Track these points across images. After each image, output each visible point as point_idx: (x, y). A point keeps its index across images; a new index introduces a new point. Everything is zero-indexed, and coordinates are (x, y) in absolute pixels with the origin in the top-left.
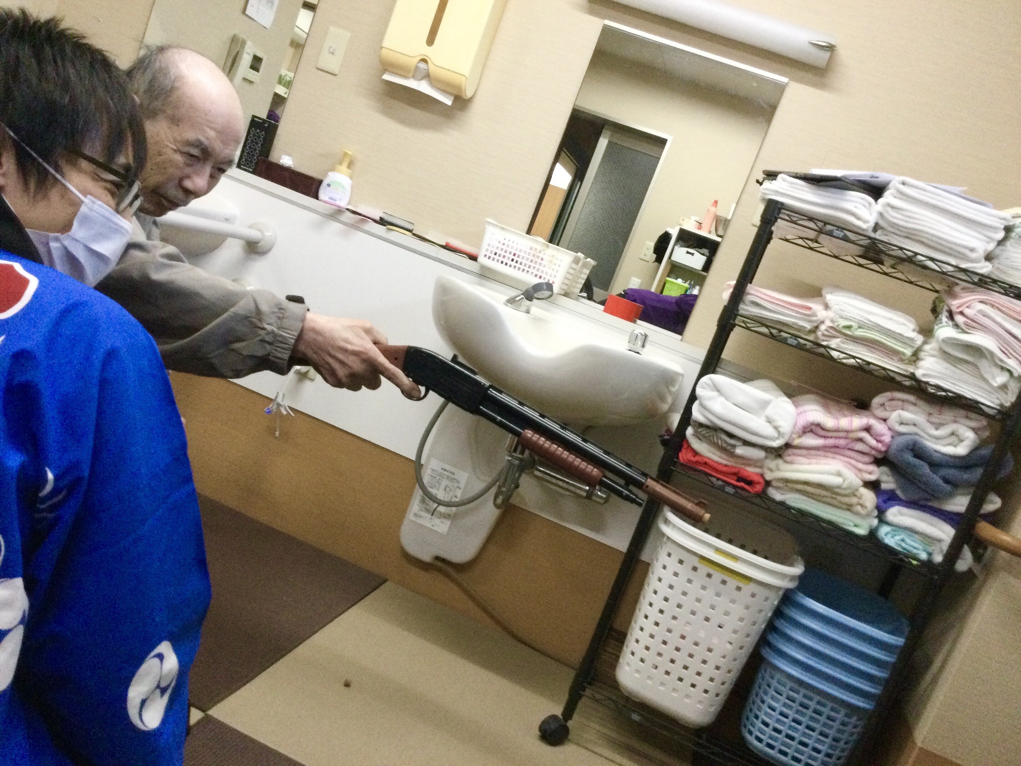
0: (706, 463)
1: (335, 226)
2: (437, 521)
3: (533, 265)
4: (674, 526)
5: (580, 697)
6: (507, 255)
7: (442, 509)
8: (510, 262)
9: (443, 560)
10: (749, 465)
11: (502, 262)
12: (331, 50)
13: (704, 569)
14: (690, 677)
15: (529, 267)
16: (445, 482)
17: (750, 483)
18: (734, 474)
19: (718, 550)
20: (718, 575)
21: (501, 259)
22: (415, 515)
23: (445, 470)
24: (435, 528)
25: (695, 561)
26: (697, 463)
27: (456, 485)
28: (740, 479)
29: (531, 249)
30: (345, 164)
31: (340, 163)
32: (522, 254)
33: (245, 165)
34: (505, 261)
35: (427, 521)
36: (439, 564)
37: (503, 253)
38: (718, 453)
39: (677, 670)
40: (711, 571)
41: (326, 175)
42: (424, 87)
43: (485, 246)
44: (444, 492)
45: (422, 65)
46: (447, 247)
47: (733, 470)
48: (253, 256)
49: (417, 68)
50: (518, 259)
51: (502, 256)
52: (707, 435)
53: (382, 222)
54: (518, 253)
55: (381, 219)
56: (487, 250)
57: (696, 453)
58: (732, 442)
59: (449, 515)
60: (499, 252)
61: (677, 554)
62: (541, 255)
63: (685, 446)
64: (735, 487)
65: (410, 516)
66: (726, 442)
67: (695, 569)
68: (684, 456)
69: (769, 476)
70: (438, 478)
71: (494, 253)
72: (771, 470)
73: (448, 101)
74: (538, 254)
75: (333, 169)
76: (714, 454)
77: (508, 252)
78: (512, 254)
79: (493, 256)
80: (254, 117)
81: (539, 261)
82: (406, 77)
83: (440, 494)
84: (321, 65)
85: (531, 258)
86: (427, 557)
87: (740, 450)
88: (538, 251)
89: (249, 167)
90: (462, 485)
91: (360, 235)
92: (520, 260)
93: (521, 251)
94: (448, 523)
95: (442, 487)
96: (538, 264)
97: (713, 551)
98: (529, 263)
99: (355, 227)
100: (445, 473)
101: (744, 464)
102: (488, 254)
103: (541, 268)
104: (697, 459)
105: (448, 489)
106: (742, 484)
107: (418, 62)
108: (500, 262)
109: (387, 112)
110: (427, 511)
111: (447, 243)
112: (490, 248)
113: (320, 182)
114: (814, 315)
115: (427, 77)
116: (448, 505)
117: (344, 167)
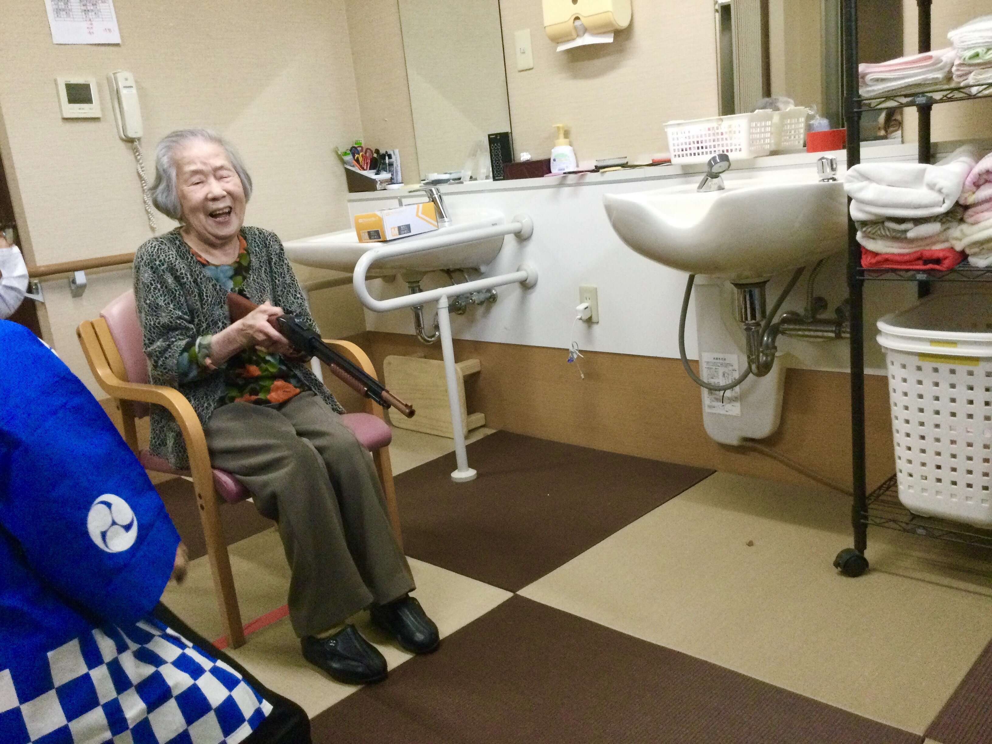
0: (887, 260)
1: (566, 190)
2: (728, 406)
3: (716, 143)
4: (886, 334)
6: (692, 146)
7: (728, 393)
8: (696, 151)
9: (752, 440)
10: (934, 243)
11: (691, 154)
12: (522, 51)
13: (928, 365)
14: (962, 477)
15: (714, 147)
16: (721, 370)
17: (938, 261)
18: (919, 259)
19: (933, 342)
20: (944, 367)
21: (689, 152)
22: (710, 407)
23: (717, 359)
24: (730, 413)
25: (916, 361)
26: (878, 262)
27: (731, 368)
28: (926, 262)
29: (709, 129)
30: (562, 136)
31: (558, 138)
32: (704, 139)
33: (497, 177)
34: (692, 152)
35: (721, 409)
36: (750, 444)
37: (688, 146)
38: (896, 244)
39: (946, 475)
40: (936, 365)
41: (550, 153)
42: (588, 40)
43: (672, 148)
44: (724, 379)
45: (578, 23)
46: (655, 164)
47: (916, 255)
48: (525, 243)
49: (575, 28)
50: (702, 145)
51: (688, 149)
52: (874, 231)
53: (597, 169)
54: (699, 140)
55: (596, 167)
56: (674, 150)
57: (875, 254)
58: (903, 227)
59: (736, 398)
60: (684, 147)
61: (900, 359)
62: (719, 131)
63: (863, 251)
64: (924, 271)
65: (706, 410)
66: (894, 230)
67: (919, 368)
68: (866, 262)
69: (959, 247)
70: (714, 367)
71: (681, 150)
72: (957, 239)
73: (609, 39)
74: (717, 131)
75: (554, 146)
76: (892, 247)
77: (692, 143)
78: (696, 143)
79: (681, 153)
80: (489, 135)
81: (720, 137)
82: (574, 39)
83: (722, 382)
84: (521, 66)
85: (712, 138)
86: (734, 441)
87: (914, 232)
88: (715, 128)
89: (501, 176)
90: (736, 367)
91: (585, 190)
92: (704, 145)
93: (701, 136)
94: (738, 404)
95: (721, 374)
96: (720, 140)
97: (929, 344)
98: (712, 144)
99: (578, 184)
100: (718, 361)
101: (928, 245)
102: (677, 153)
103: (725, 142)
104: (878, 258)
105: (726, 375)
106: (930, 266)
107: (574, 22)
108: (689, 155)
109: (576, 75)
110: (717, 400)
111: (653, 160)
112: (676, 148)
113: (549, 161)
114: (939, 61)
115: (585, 30)
116: (731, 387)
117: (562, 140)
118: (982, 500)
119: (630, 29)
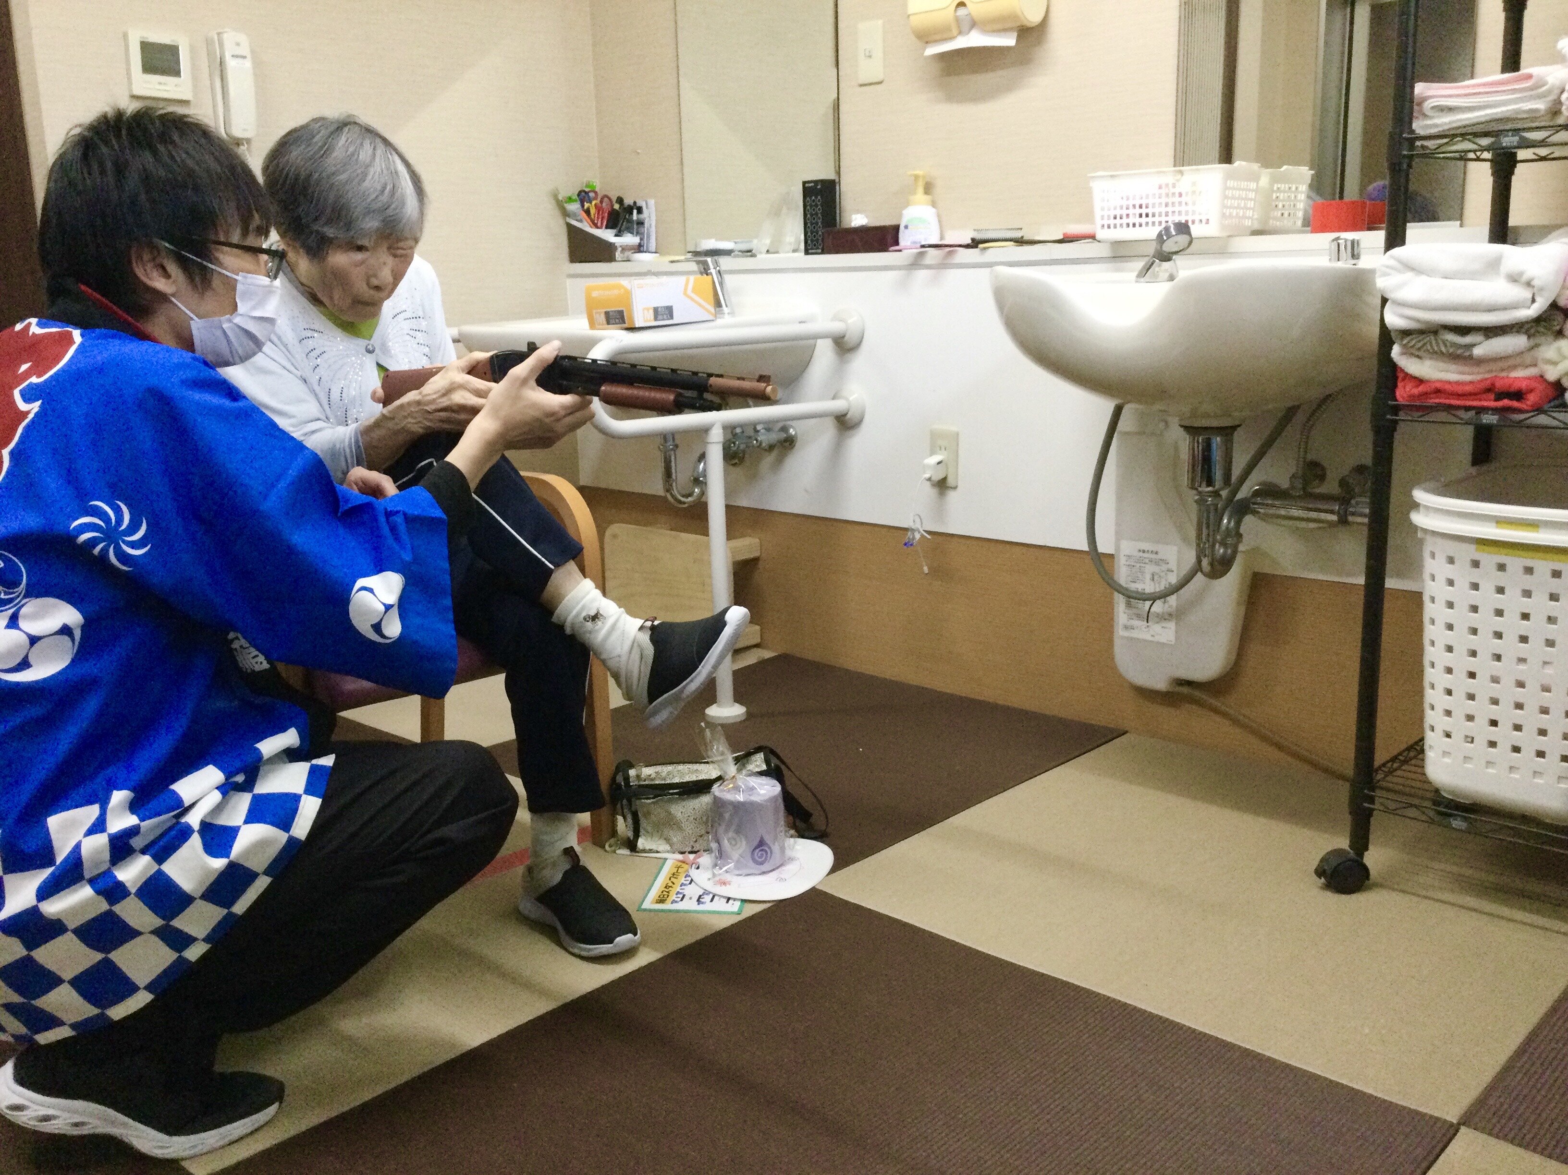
0: (1438, 391)
1: (922, 275)
2: (1156, 628)
3: (1170, 209)
4: (1427, 508)
5: (1369, 813)
6: (1131, 211)
7: (1158, 607)
8: (1137, 220)
9: (1189, 683)
10: (1514, 367)
11: (1128, 225)
12: (867, 54)
13: (1489, 559)
14: (1529, 740)
15: (1167, 215)
16: (1150, 569)
17: (1518, 395)
18: (1489, 390)
19: (1500, 521)
20: (1515, 563)
21: (1125, 221)
22: (1126, 627)
23: (1144, 551)
24: (1157, 639)
25: (1471, 552)
26: (1426, 394)
27: (1164, 567)
28: (1500, 396)
29: (1160, 187)
30: (920, 190)
31: (914, 192)
32: (1150, 201)
33: (812, 249)
34: (1131, 221)
35: (1146, 632)
36: (1185, 690)
37: (1124, 212)
38: (1453, 367)
39: (1504, 735)
40: (1502, 559)
41: (900, 216)
42: (975, 39)
43: (1098, 213)
44: (1152, 583)
45: (962, 12)
46: (1067, 239)
47: (1483, 386)
48: (848, 355)
49: (957, 20)
50: (1147, 211)
51: (1125, 217)
52: (1420, 344)
53: (975, 244)
54: (1144, 203)
55: (973, 240)
56: (1103, 218)
57: (1419, 381)
58: (1468, 339)
59: (1170, 615)
60: (1118, 213)
61: (1444, 548)
62: (1177, 191)
63: (1401, 375)
64: (1495, 410)
65: (1120, 632)
66: (1454, 345)
67: (1476, 564)
68: (1403, 393)
69: (1552, 374)
70: (1138, 565)
71: (1112, 217)
72: (1551, 361)
73: (1009, 41)
74: (1172, 190)
75: (907, 204)
76: (1447, 371)
77: (1131, 207)
78: (1137, 206)
79: (1112, 222)
80: (804, 183)
81: (1177, 199)
82: (952, 38)
83: (1149, 587)
84: (863, 78)
85: (1164, 200)
86: (1160, 684)
87: (1484, 348)
88: (1170, 186)
89: (818, 248)
90: (1173, 565)
91: (952, 275)
92: (1150, 211)
93: (1147, 197)
94: (1172, 625)
95: (1148, 577)
96: (1177, 204)
97: (1494, 524)
98: (1163, 210)
99: (943, 266)
100: (1146, 555)
101: (1503, 370)
102: (1106, 222)
103: (1183, 208)
104: (1422, 389)
105: (1156, 578)
106: (1506, 402)
107: (956, 10)
108: (1125, 225)
109: (952, 96)
110: (1139, 616)
111: (1064, 234)
112: (1106, 213)
113: (896, 228)
114: (1541, 83)
115: (973, 24)
116: (1163, 596)
117: (920, 195)
118: (1559, 777)
119: (1043, 25)
